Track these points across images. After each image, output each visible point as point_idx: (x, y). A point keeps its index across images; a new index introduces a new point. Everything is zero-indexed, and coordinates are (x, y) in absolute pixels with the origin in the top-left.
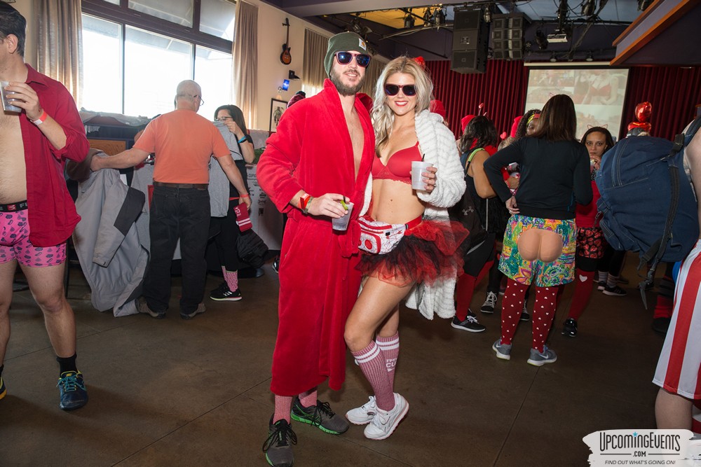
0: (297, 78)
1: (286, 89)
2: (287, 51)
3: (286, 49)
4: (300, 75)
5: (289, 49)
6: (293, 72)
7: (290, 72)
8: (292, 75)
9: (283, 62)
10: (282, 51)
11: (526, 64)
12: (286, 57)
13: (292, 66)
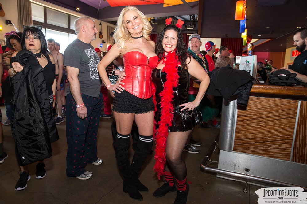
0: (105, 43)
1: (101, 47)
2: (101, 34)
3: (101, 33)
4: (106, 42)
5: (102, 33)
6: (104, 41)
7: (103, 41)
8: (103, 42)
9: (100, 38)
10: (99, 34)
11: (188, 35)
12: (101, 36)
13: (103, 39)
